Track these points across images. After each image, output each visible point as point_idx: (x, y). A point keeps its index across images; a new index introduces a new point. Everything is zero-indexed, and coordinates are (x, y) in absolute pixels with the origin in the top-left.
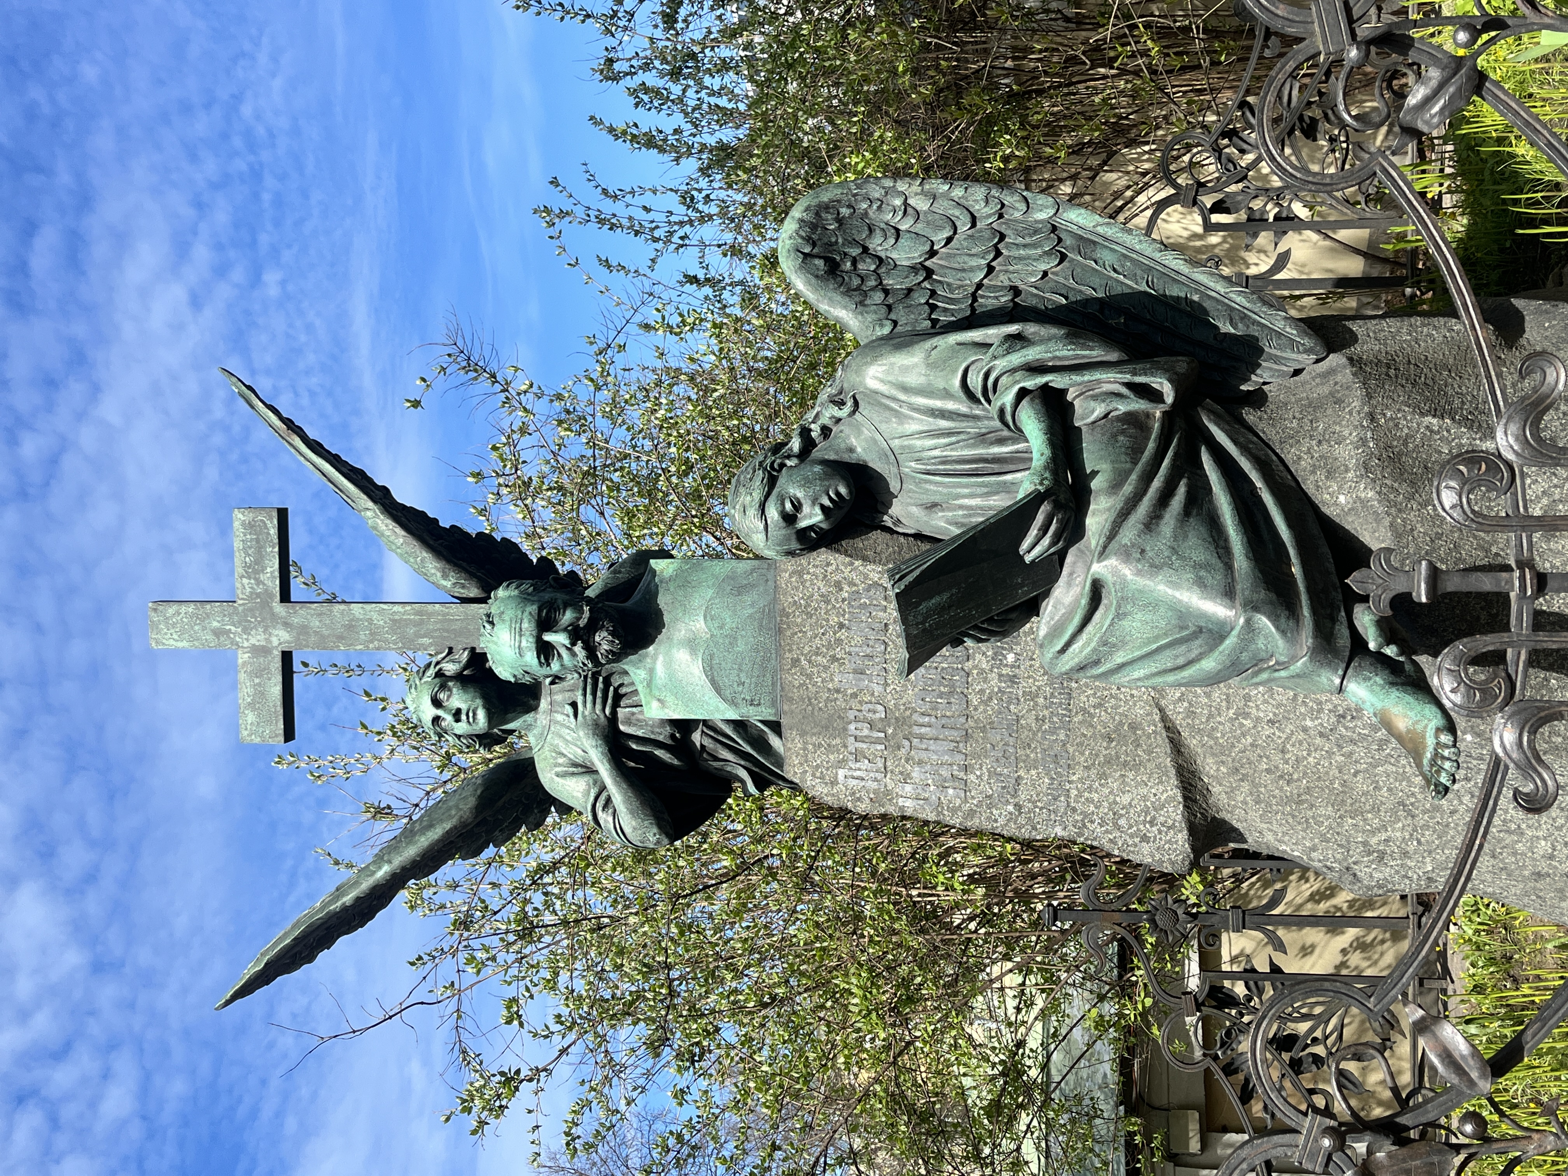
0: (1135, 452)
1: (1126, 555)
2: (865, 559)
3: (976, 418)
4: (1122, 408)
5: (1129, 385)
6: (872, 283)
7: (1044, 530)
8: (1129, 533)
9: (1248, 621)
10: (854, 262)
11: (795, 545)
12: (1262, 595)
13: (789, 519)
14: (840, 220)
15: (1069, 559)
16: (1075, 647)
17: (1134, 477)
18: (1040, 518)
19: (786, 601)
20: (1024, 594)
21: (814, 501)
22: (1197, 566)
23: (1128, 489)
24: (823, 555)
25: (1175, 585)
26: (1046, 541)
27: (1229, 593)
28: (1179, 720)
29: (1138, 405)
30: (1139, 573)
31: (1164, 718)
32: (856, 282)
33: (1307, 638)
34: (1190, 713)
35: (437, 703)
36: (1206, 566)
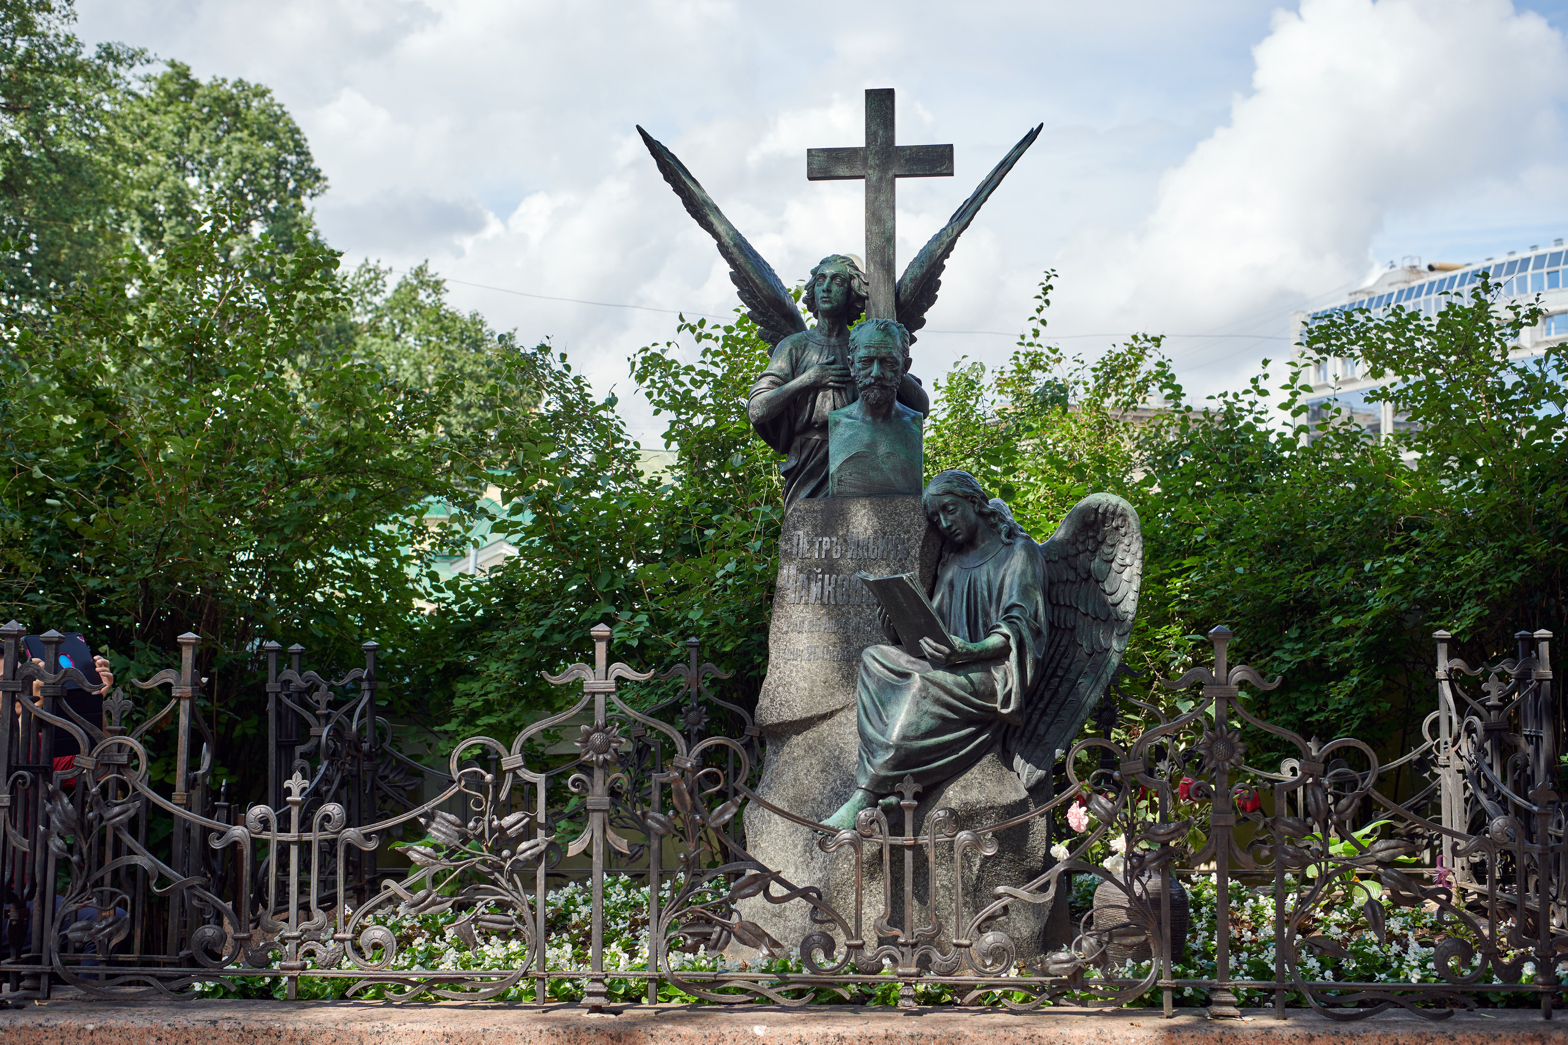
0: (975, 693)
1: (924, 689)
2: (923, 547)
3: (997, 611)
4: (999, 687)
5: (1010, 691)
6: (1081, 548)
7: (936, 650)
8: (934, 691)
9: (890, 746)
10: (1094, 537)
11: (930, 510)
12: (903, 752)
13: (944, 508)
14: (1117, 528)
15: (922, 662)
16: (877, 665)
17: (963, 693)
18: (942, 648)
19: (898, 501)
20: (903, 638)
21: (954, 522)
22: (918, 725)
23: (957, 690)
24: (925, 524)
25: (908, 712)
26: (930, 650)
27: (905, 738)
28: (836, 718)
29: (1000, 697)
30: (914, 696)
31: (837, 711)
32: (1081, 539)
33: (883, 773)
34: (840, 723)
35: (834, 277)
36: (918, 729)
